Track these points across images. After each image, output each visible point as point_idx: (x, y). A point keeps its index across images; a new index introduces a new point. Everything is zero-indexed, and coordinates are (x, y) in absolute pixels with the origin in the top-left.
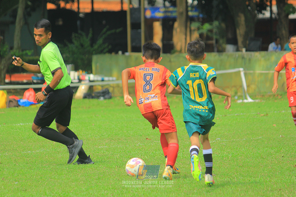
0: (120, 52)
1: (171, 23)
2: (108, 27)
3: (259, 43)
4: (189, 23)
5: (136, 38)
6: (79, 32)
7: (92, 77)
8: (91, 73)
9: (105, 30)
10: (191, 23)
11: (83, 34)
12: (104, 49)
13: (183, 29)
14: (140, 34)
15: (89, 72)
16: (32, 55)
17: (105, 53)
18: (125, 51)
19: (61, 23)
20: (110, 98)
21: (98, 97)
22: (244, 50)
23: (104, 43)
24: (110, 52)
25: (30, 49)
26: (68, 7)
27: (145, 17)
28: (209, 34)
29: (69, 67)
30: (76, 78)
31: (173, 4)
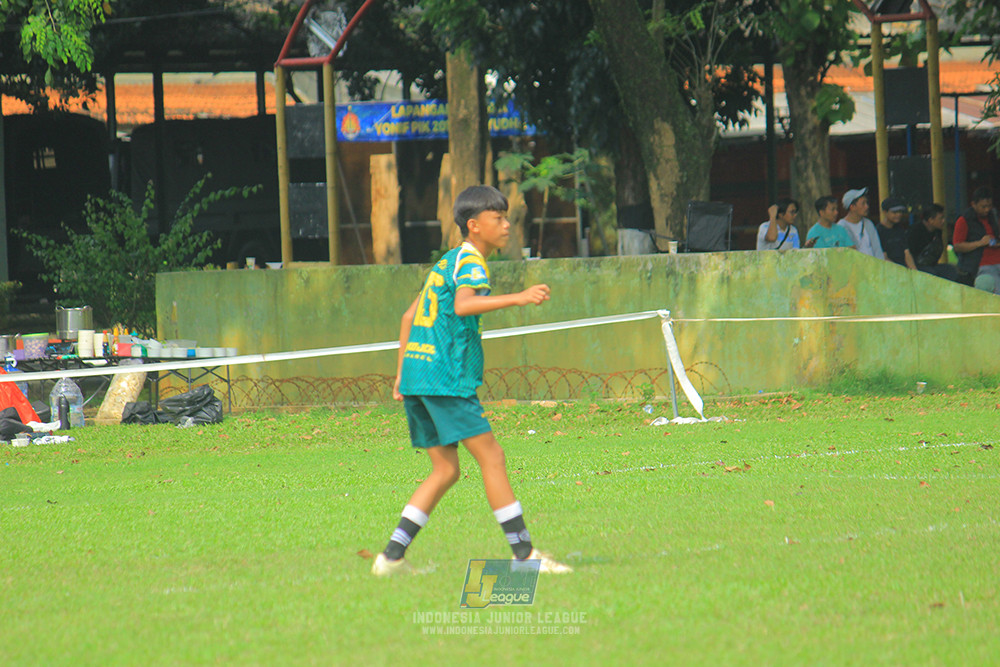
0: (250, 261)
1: (429, 156)
3: (722, 223)
4: (489, 157)
5: (308, 211)
6: (114, 193)
7: (154, 347)
9: (199, 186)
10: (496, 158)
11: (126, 201)
12: (198, 249)
13: (471, 178)
15: (146, 331)
17: (201, 266)
18: (268, 253)
20: (218, 419)
21: (175, 418)
22: (673, 246)
23: (196, 231)
24: (220, 260)
26: (74, 105)
27: (339, 140)
28: (560, 192)
29: (73, 315)
30: (100, 353)
31: (438, 93)
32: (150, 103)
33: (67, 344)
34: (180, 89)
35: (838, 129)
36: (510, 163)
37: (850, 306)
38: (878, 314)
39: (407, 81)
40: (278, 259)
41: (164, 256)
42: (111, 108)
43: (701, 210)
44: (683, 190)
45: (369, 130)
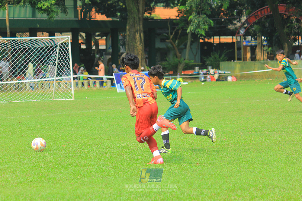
0: (232, 61)
1: (255, 47)
2: (226, 49)
4: (262, 48)
5: (239, 54)
6: (214, 52)
7: (220, 72)
8: (220, 70)
9: (225, 51)
10: (263, 47)
11: (216, 53)
12: (225, 59)
13: (260, 50)
14: (241, 52)
15: (219, 69)
16: (194, 62)
17: (225, 61)
18: (234, 60)
19: (206, 48)
23: (225, 57)
24: (228, 60)
25: (192, 60)
26: (209, 41)
27: (243, 45)
28: (271, 52)
29: (210, 67)
30: (213, 72)
31: (256, 39)
32: (219, 40)
33: (209, 71)
34: (222, 39)
36: (265, 48)
39: (252, 37)
40: (235, 60)
41: (221, 60)
42: (214, 41)
43: (290, 54)
44: (288, 52)
45: (247, 44)
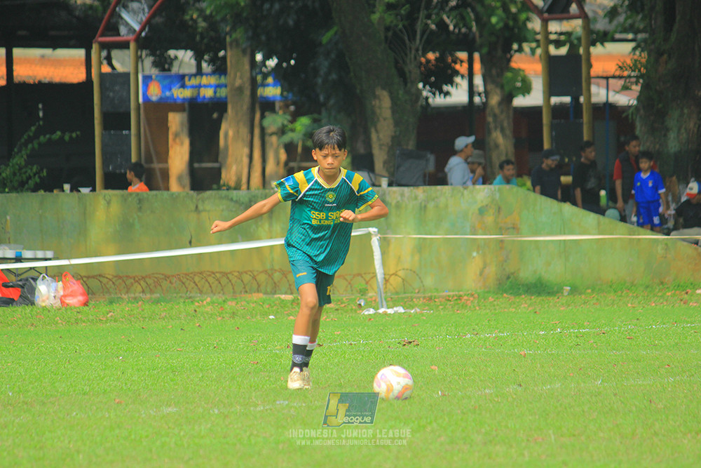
1: (216, 116)
3: (421, 165)
4: (258, 116)
10: (263, 117)
13: (244, 131)
14: (129, 136)
22: (384, 182)
23: (28, 164)
31: (220, 68)
32: (4, 71)
34: (29, 61)
35: (520, 101)
36: (274, 121)
37: (515, 229)
38: (537, 233)
39: (199, 58)
43: (407, 155)
44: (396, 141)
45: (168, 94)
